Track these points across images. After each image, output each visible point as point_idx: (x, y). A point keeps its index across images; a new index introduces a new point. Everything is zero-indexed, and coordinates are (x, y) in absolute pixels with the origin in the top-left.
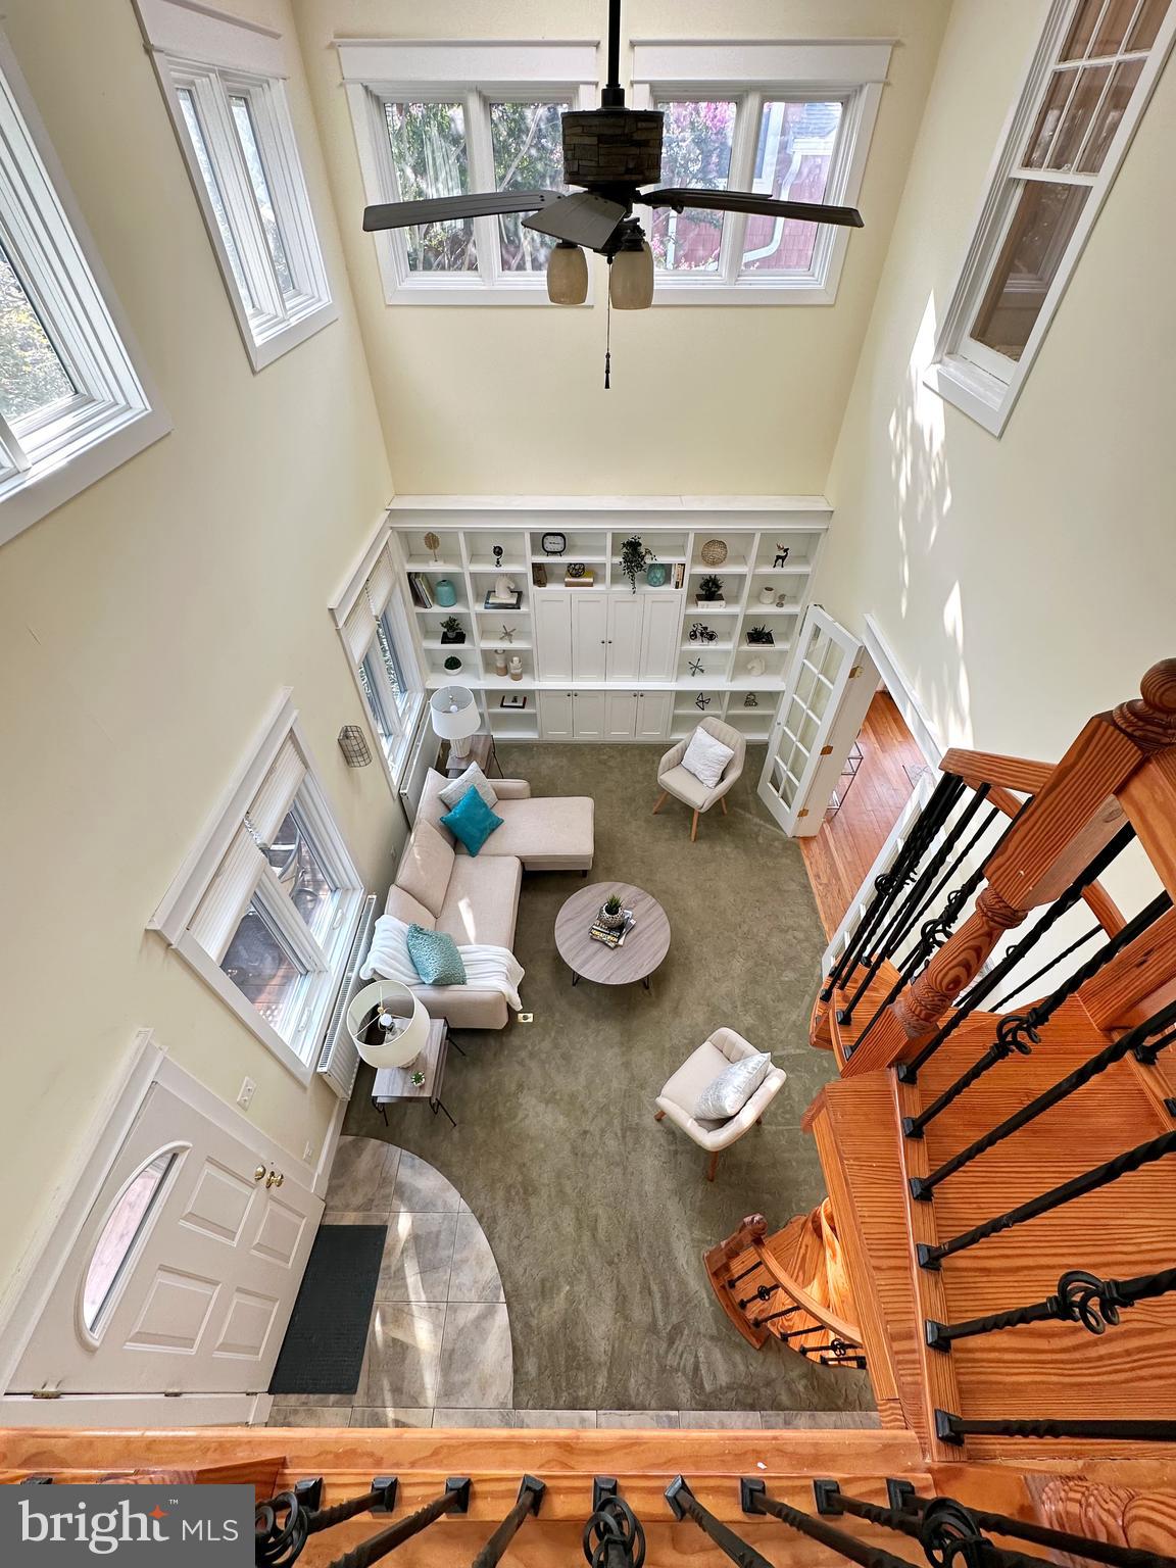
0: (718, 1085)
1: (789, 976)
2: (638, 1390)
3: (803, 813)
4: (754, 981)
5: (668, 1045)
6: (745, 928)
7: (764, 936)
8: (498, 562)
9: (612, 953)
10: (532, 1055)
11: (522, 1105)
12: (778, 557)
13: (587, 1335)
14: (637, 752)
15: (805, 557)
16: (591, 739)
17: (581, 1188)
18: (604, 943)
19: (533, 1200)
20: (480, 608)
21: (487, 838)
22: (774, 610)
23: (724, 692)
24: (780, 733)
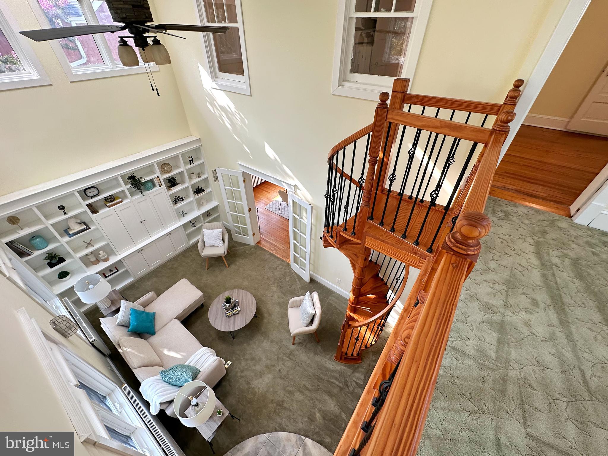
0: (305, 312)
1: (288, 278)
2: (352, 405)
3: (254, 235)
4: (281, 287)
5: (277, 325)
6: (266, 277)
7: (272, 274)
8: (65, 213)
9: (240, 315)
10: (242, 371)
11: (254, 387)
12: (190, 161)
13: (331, 412)
14: (181, 256)
15: (197, 158)
16: (158, 264)
17: (293, 384)
18: (234, 314)
19: (285, 405)
20: (67, 239)
21: (154, 324)
22: (198, 179)
23: (199, 216)
24: (230, 215)
